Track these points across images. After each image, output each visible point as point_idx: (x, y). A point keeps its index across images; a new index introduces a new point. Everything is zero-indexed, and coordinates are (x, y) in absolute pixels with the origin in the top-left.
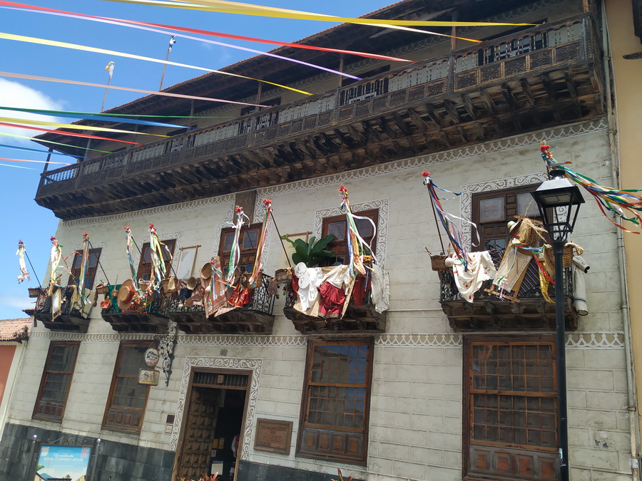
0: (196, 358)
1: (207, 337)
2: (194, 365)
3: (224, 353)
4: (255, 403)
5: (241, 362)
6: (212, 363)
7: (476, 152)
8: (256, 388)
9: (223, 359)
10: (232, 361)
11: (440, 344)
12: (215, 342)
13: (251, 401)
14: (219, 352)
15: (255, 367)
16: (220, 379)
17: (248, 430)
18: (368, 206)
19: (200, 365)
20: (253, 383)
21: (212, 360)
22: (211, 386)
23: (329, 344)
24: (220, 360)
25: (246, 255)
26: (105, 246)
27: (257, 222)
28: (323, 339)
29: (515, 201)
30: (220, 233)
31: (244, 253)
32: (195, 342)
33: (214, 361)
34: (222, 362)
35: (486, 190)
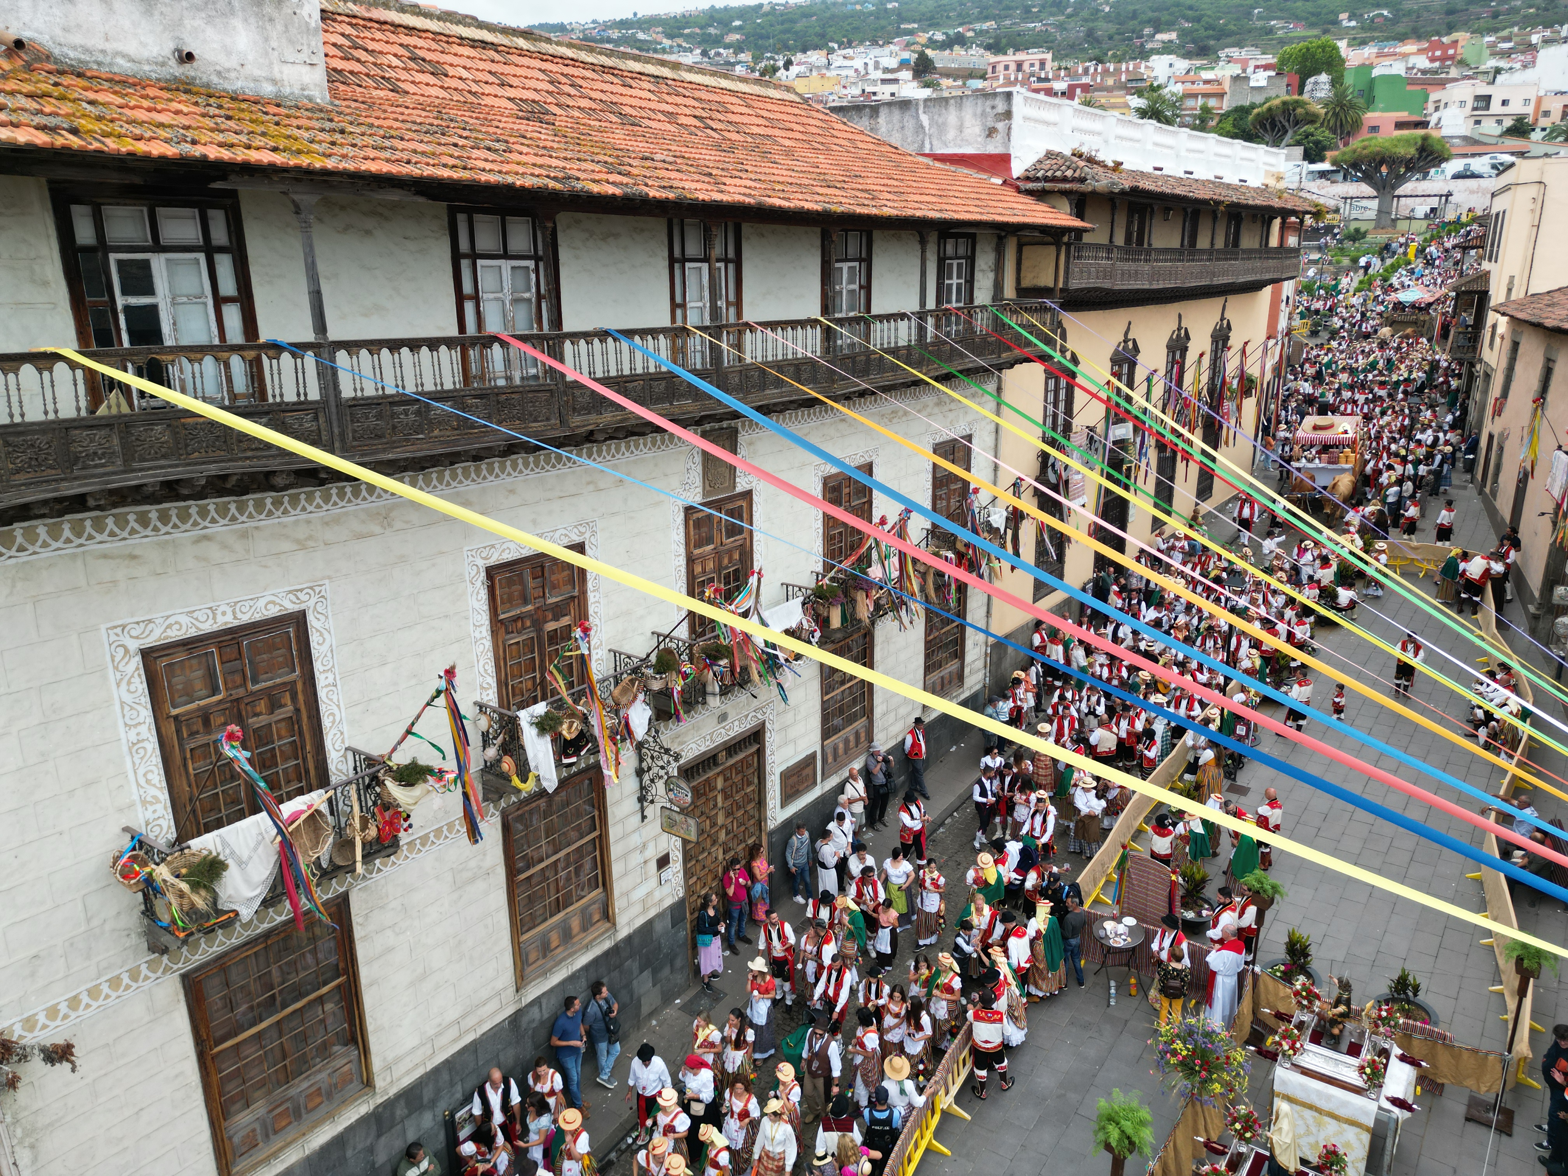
3: (723, 718)
4: (773, 758)
5: (749, 717)
6: (708, 743)
8: (772, 738)
9: (724, 727)
10: (736, 723)
12: (708, 710)
13: (770, 756)
14: (714, 721)
15: (767, 715)
16: (723, 757)
17: (770, 792)
18: (863, 457)
20: (768, 734)
21: (708, 737)
22: (710, 774)
23: (837, 646)
24: (719, 731)
25: (727, 551)
26: (314, 599)
27: (740, 490)
28: (833, 642)
29: (954, 453)
30: (681, 516)
31: (725, 548)
32: (674, 728)
33: (711, 738)
34: (723, 732)
35: (941, 439)
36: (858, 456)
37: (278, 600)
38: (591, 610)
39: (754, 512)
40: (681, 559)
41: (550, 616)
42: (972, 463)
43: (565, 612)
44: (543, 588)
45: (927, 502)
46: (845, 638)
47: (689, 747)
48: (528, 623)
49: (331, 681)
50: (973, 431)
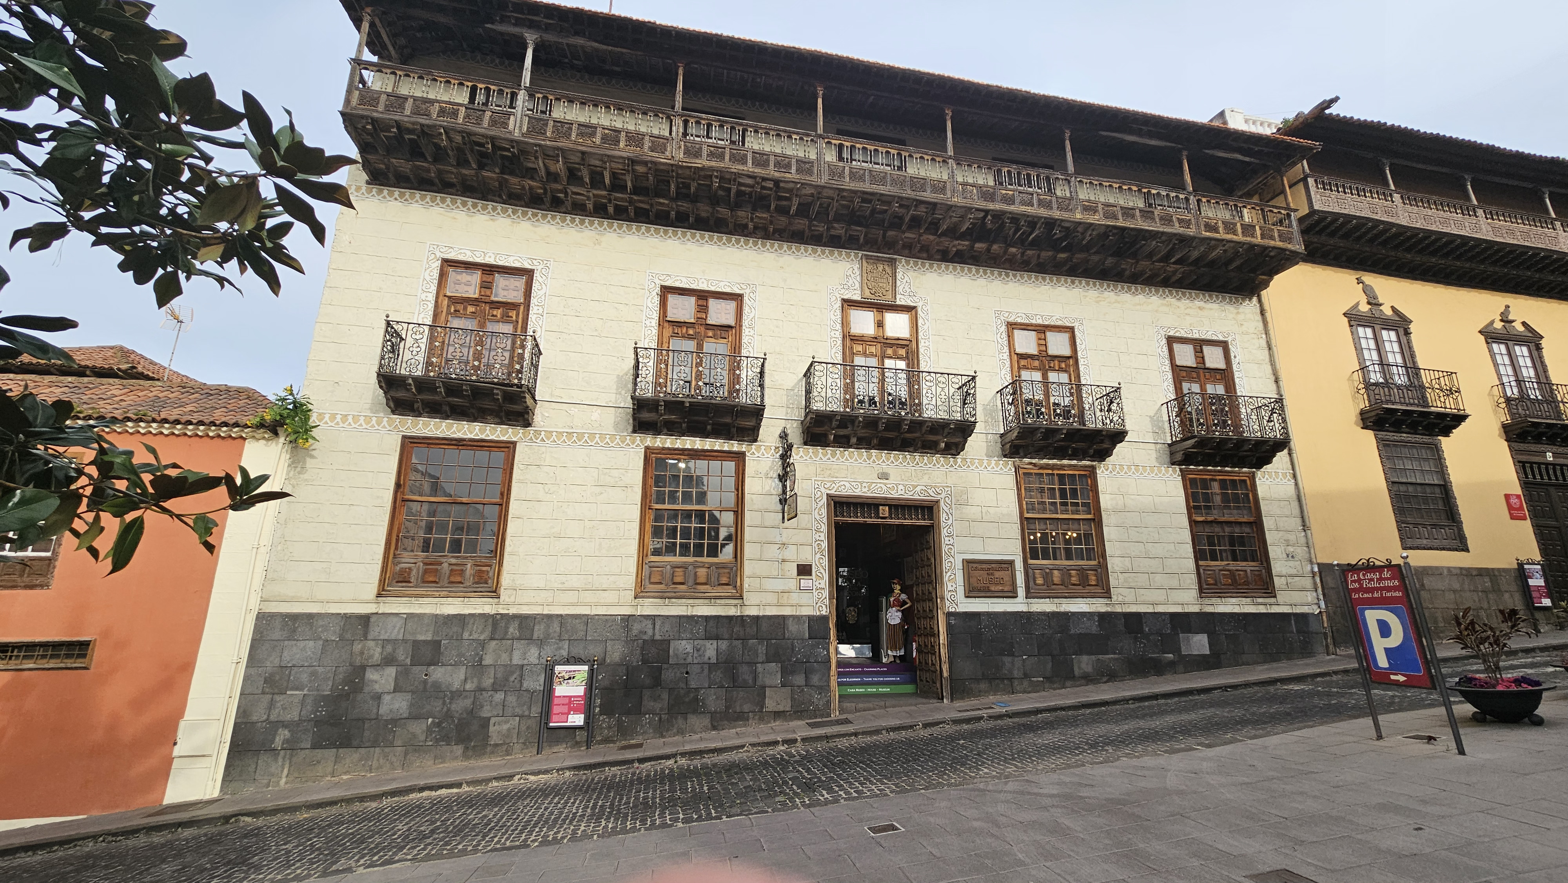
0: (833, 482)
2: (832, 492)
4: (952, 541)
5: (918, 489)
6: (865, 490)
7: (1162, 296)
8: (950, 522)
9: (885, 485)
10: (901, 487)
11: (1161, 476)
12: (865, 461)
13: (947, 539)
14: (875, 475)
15: (943, 496)
16: (884, 511)
17: (949, 574)
18: (1060, 320)
19: (843, 492)
20: (943, 517)
21: (865, 485)
22: (869, 520)
23: (1041, 471)
24: (879, 485)
25: (891, 345)
26: (541, 266)
27: (903, 303)
28: (1035, 465)
29: (1202, 352)
30: (839, 304)
31: (888, 341)
32: (825, 459)
33: (869, 487)
34: (884, 488)
35: (1177, 334)
36: (1054, 318)
37: (521, 260)
38: (745, 340)
39: (919, 324)
40: (837, 333)
41: (710, 334)
42: (1235, 367)
43: (723, 336)
44: (706, 313)
45: (1166, 384)
46: (1053, 467)
47: (842, 483)
48: (691, 332)
49: (540, 311)
50: (1229, 339)
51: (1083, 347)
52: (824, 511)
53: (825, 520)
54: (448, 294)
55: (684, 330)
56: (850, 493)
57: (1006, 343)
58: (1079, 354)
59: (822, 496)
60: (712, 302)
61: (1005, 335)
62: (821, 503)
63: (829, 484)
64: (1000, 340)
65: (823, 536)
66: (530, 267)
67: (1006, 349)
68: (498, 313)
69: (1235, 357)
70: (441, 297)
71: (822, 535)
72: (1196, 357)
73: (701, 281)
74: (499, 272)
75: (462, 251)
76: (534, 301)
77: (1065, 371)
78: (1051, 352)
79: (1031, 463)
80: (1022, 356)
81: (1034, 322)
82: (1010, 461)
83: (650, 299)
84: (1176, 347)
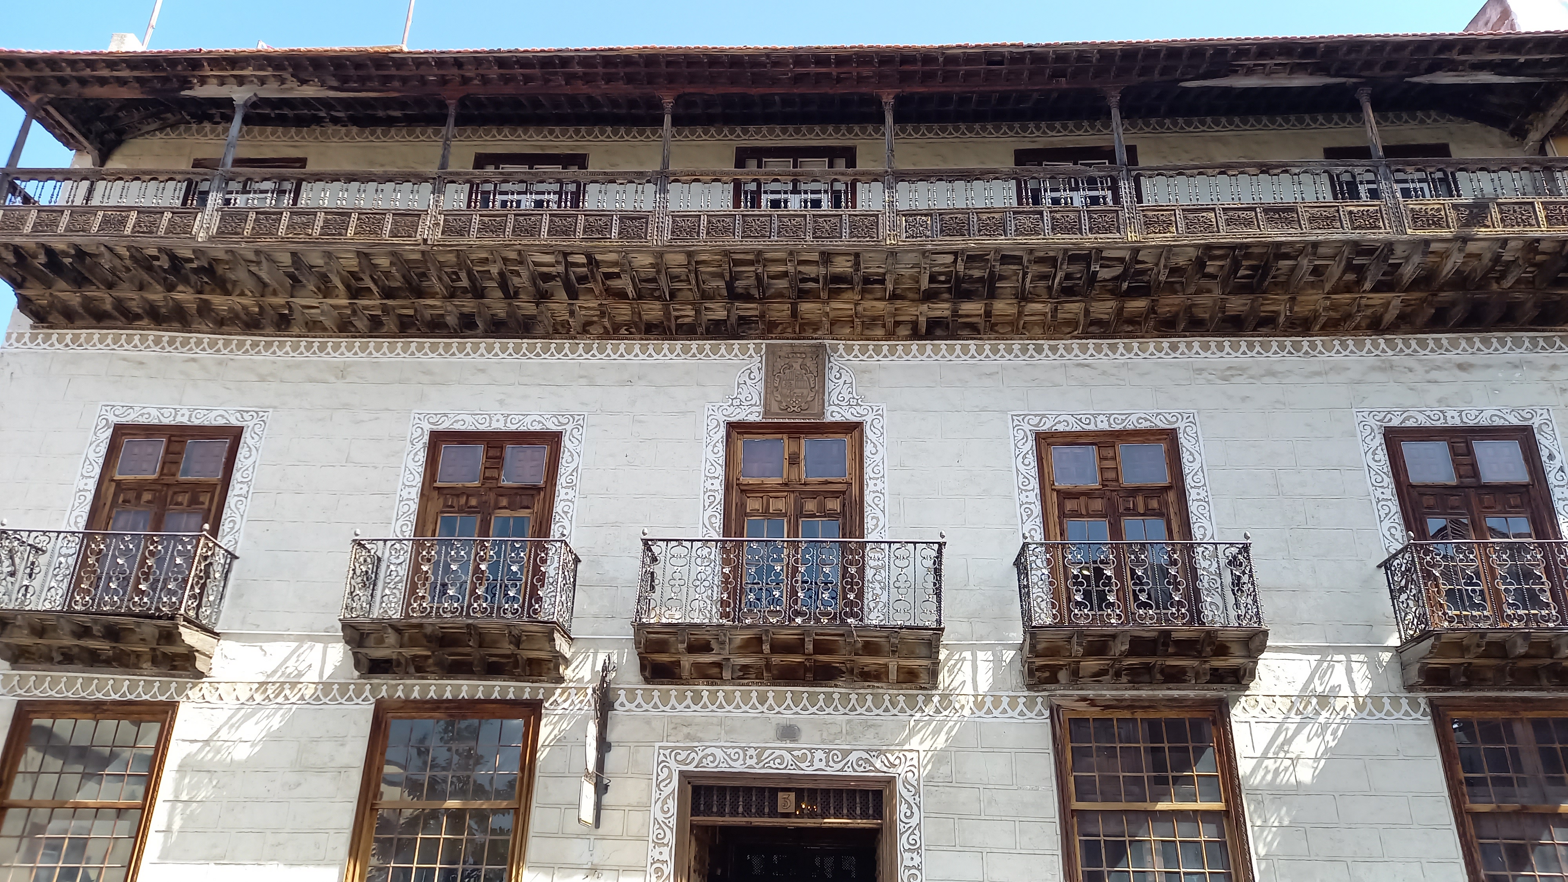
0: (692, 749)
1: (721, 694)
2: (691, 768)
3: (789, 733)
4: (917, 860)
5: (853, 757)
6: (753, 762)
7: (1370, 351)
8: (914, 822)
9: (790, 751)
10: (819, 754)
11: (1382, 715)
12: (754, 707)
13: (907, 855)
14: (771, 733)
15: (899, 770)
16: (786, 802)
18: (1146, 420)
19: (710, 767)
20: (902, 809)
21: (751, 752)
22: (757, 821)
23: (1107, 715)
24: (778, 753)
25: (814, 495)
26: (255, 421)
27: (837, 418)
28: (1092, 703)
29: (1470, 452)
30: (722, 432)
31: (807, 488)
32: (680, 707)
33: (759, 756)
34: (788, 756)
35: (1410, 423)
36: (1133, 418)
37: (227, 416)
38: (559, 507)
39: (867, 453)
40: (717, 482)
41: (504, 502)
42: (1552, 479)
43: (525, 503)
44: (499, 469)
45: (1387, 524)
46: (1133, 705)
47: (708, 751)
48: (473, 502)
49: (244, 492)
50: (1536, 422)
51: (1196, 466)
52: (672, 806)
53: (673, 822)
54: (117, 477)
55: (463, 500)
56: (724, 768)
57: (1034, 472)
58: (1189, 481)
59: (670, 776)
60: (509, 450)
61: (1032, 459)
62: (668, 790)
63: (684, 754)
64: (1022, 468)
65: (667, 854)
66: (239, 424)
67: (1035, 484)
68: (184, 499)
69: (1551, 457)
70: (106, 483)
71: (666, 850)
72: (1457, 466)
73: (494, 419)
74: (192, 436)
75: (145, 411)
76: (237, 476)
77: (1159, 514)
78: (1128, 480)
79: (1084, 699)
80: (1065, 495)
81: (1092, 427)
82: (1040, 698)
83: (411, 456)
84: (1409, 449)
